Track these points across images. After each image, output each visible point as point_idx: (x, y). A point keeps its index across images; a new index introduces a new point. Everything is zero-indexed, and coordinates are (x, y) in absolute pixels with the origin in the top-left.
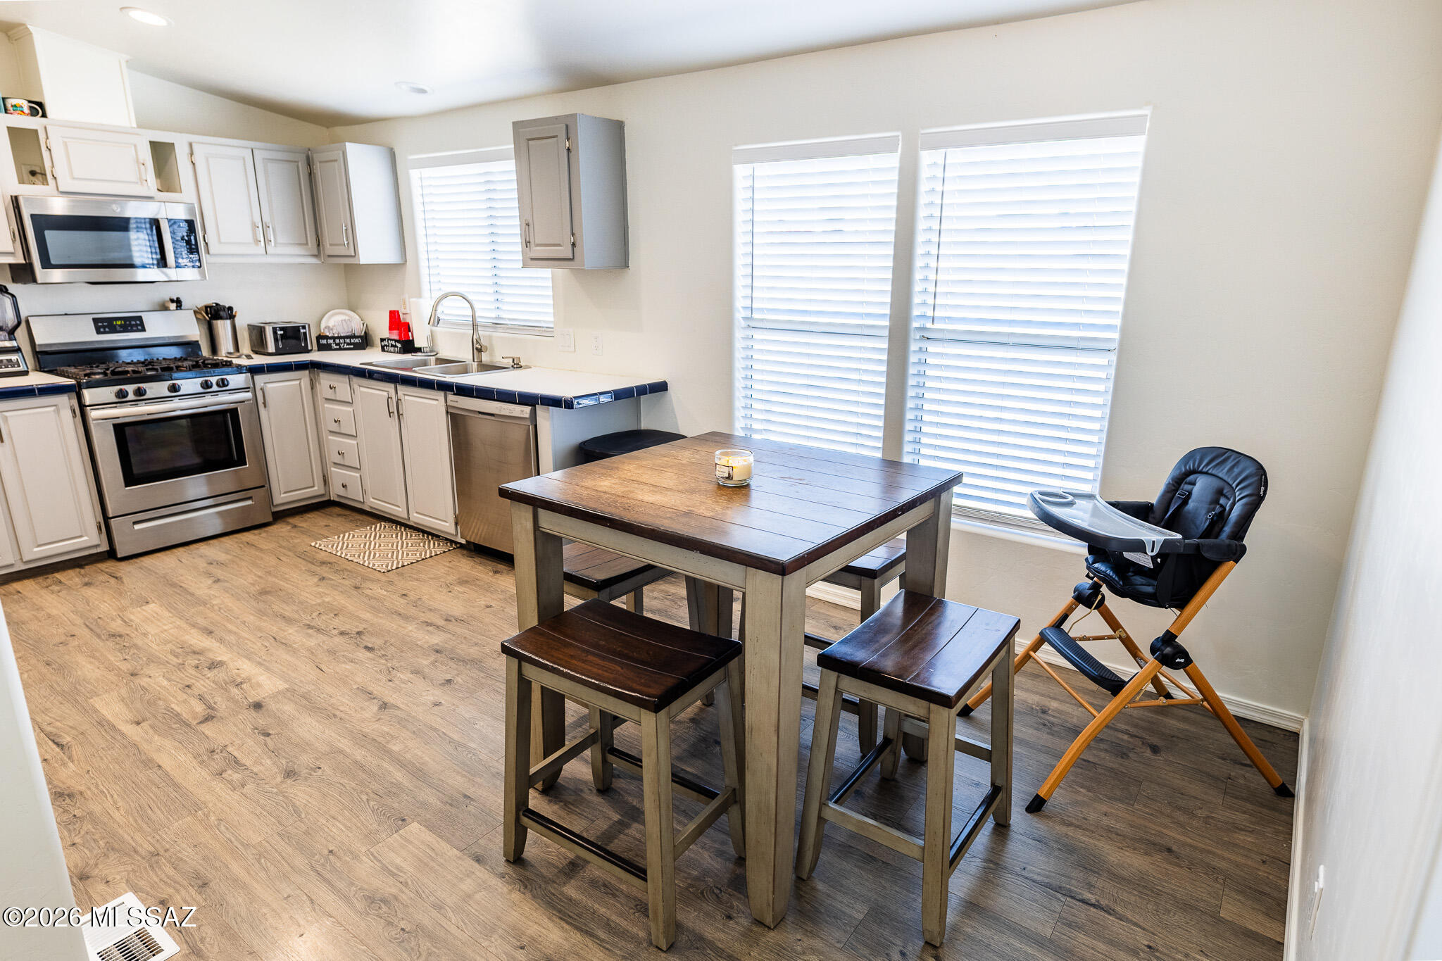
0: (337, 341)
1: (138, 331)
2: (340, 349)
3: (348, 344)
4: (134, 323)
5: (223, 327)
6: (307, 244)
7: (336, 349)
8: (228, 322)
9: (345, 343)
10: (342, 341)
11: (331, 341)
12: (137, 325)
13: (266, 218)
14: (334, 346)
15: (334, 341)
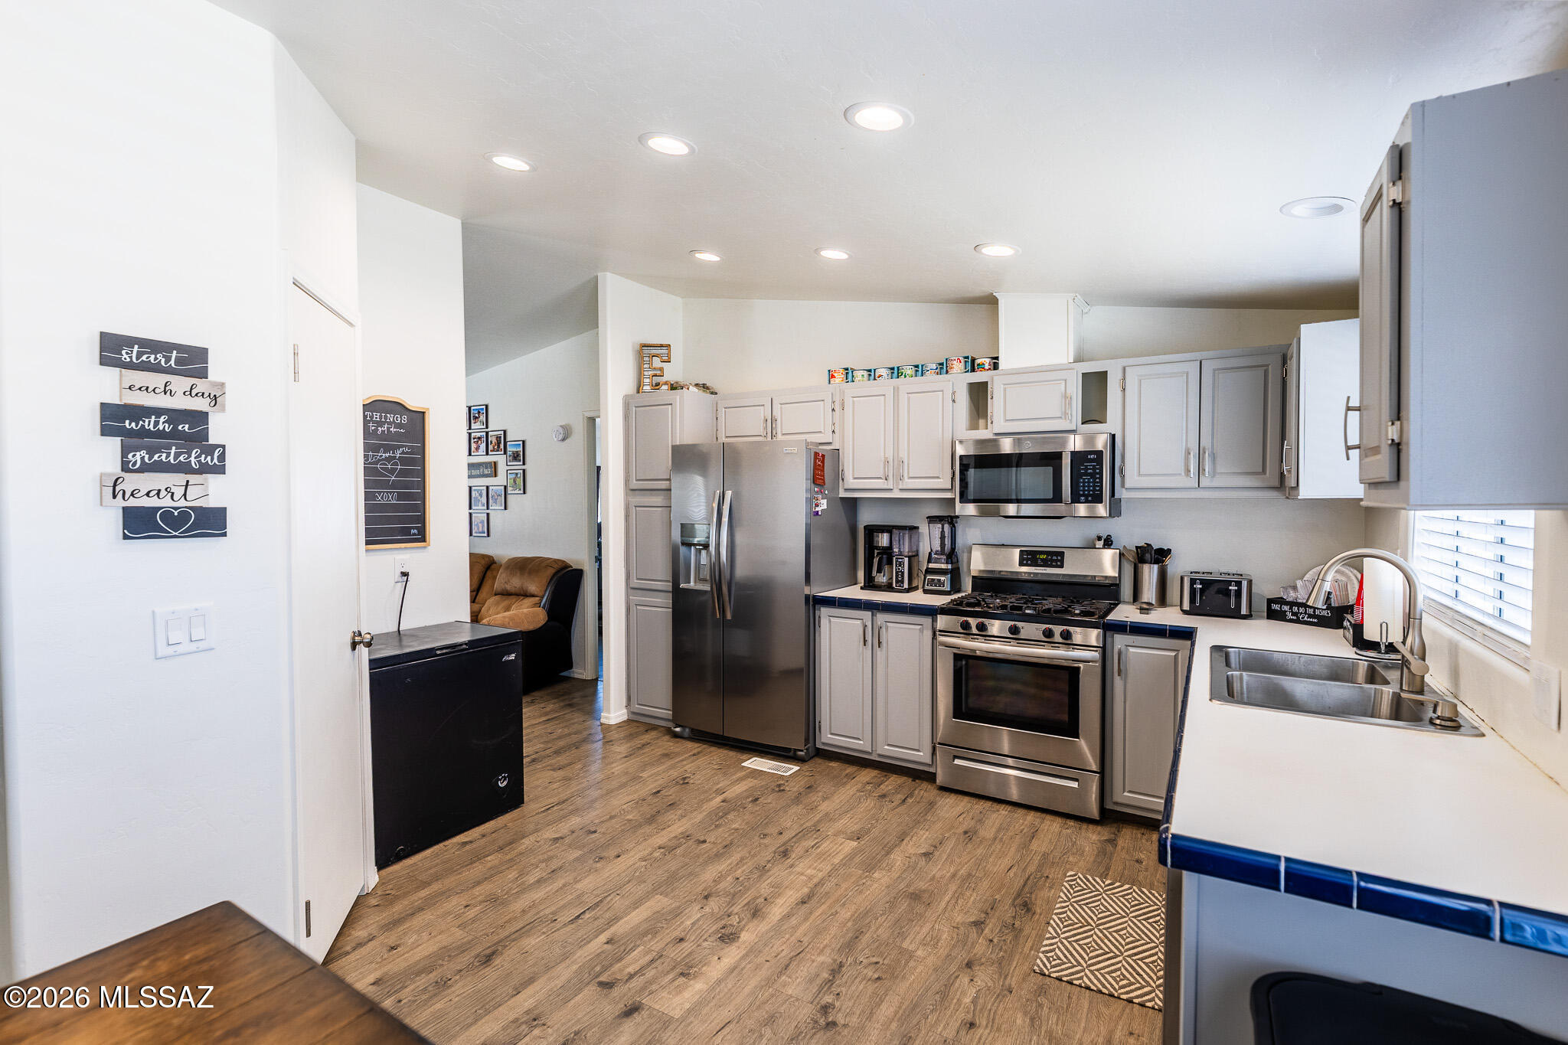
0: (1295, 609)
1: (1057, 566)
2: (1298, 621)
3: (1310, 616)
4: (1055, 557)
5: (1150, 574)
6: (1264, 471)
7: (1291, 621)
8: (1156, 567)
9: (1305, 613)
10: (1302, 610)
11: (1286, 608)
12: (1057, 561)
13: (1206, 442)
14: (1289, 616)
15: (1291, 608)
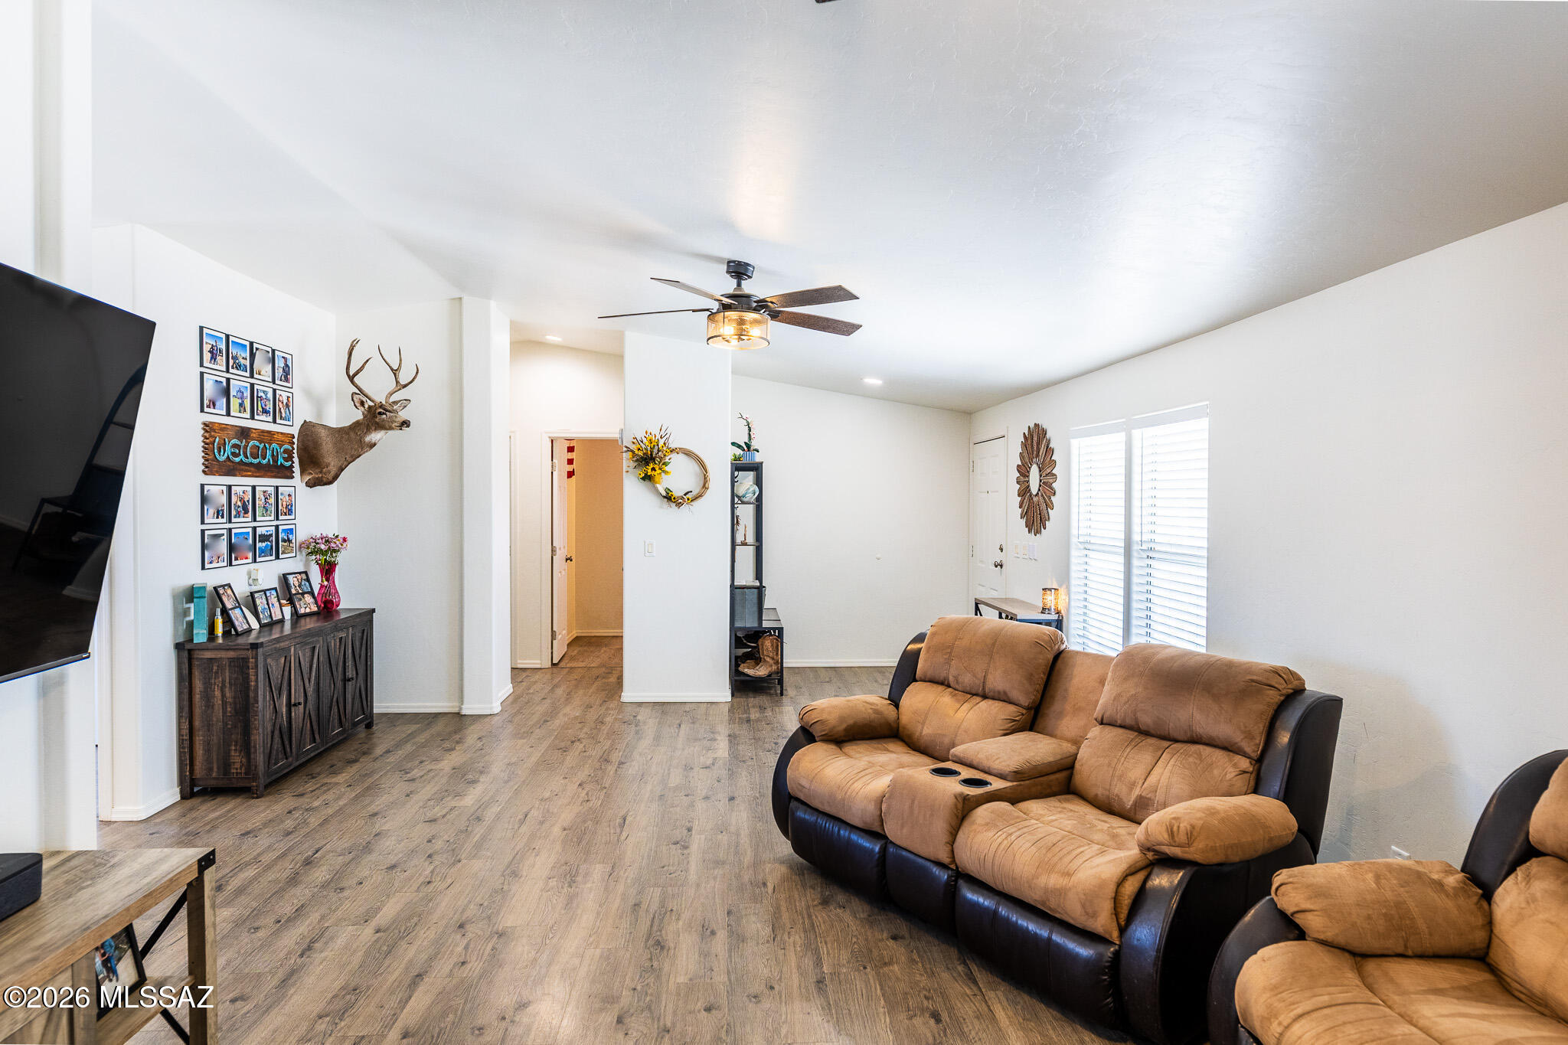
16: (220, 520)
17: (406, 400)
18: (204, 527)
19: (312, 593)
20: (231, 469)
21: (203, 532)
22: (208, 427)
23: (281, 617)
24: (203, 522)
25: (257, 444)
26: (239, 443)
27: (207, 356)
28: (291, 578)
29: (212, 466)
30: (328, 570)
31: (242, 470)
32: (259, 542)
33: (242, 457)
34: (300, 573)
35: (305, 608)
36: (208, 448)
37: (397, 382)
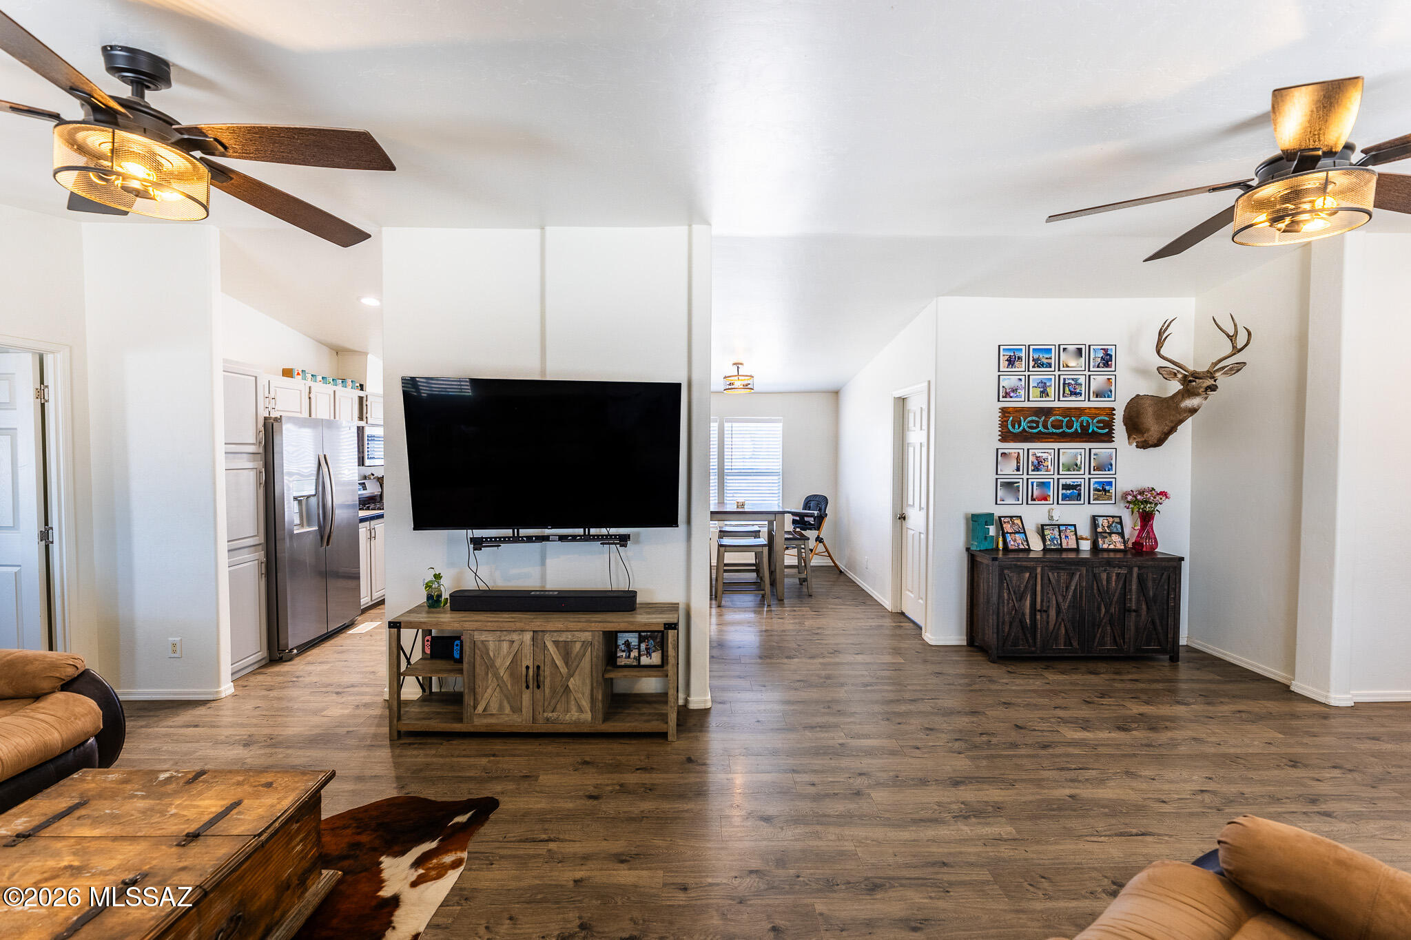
16: (1018, 473)
17: (1237, 363)
18: (998, 477)
19: (1122, 534)
20: (1024, 437)
21: (997, 479)
22: (1004, 411)
23: (1076, 547)
24: (997, 474)
25: (1061, 418)
26: (1037, 419)
27: (1004, 364)
28: (1100, 520)
29: (1006, 436)
30: (1146, 518)
31: (1042, 438)
32: (1062, 489)
33: (1041, 428)
34: (1113, 517)
35: (1109, 545)
36: (1003, 425)
37: (1234, 347)
